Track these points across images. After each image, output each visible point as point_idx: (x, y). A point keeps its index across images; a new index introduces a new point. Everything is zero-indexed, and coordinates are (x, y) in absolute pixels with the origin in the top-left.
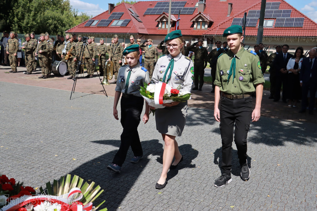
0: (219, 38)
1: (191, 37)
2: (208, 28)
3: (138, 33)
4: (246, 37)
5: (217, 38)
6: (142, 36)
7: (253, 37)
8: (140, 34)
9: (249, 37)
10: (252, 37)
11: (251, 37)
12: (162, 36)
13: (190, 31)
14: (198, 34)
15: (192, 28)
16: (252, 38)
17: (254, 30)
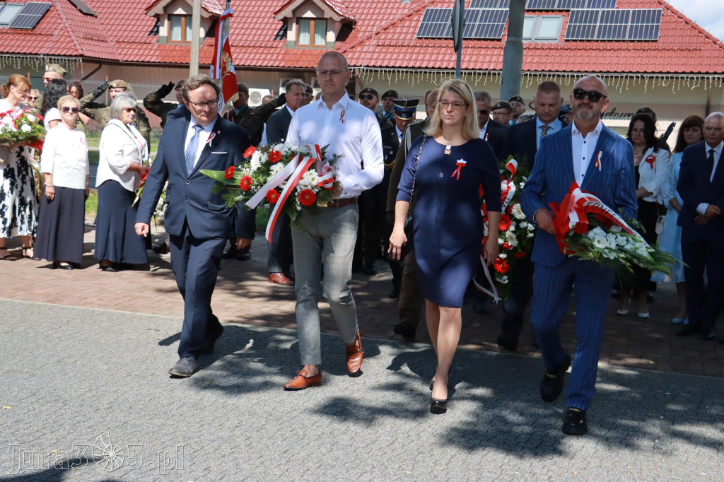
0: (375, 77)
1: (277, 73)
2: (339, 44)
3: (81, 56)
4: (470, 74)
5: (369, 79)
6: (97, 66)
7: (494, 74)
8: (87, 60)
9: (479, 74)
10: (489, 74)
11: (484, 74)
12: (172, 69)
13: (272, 50)
14: (302, 64)
15: (281, 44)
16: (489, 80)
17: (496, 52)
